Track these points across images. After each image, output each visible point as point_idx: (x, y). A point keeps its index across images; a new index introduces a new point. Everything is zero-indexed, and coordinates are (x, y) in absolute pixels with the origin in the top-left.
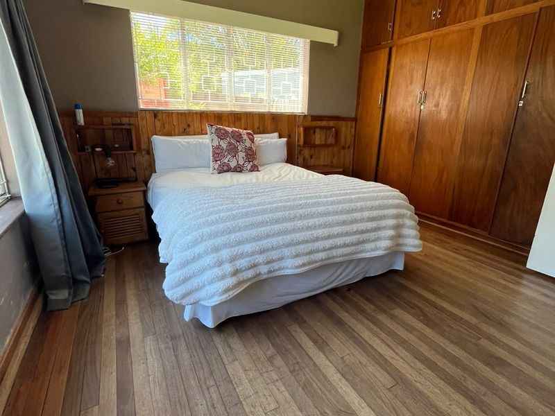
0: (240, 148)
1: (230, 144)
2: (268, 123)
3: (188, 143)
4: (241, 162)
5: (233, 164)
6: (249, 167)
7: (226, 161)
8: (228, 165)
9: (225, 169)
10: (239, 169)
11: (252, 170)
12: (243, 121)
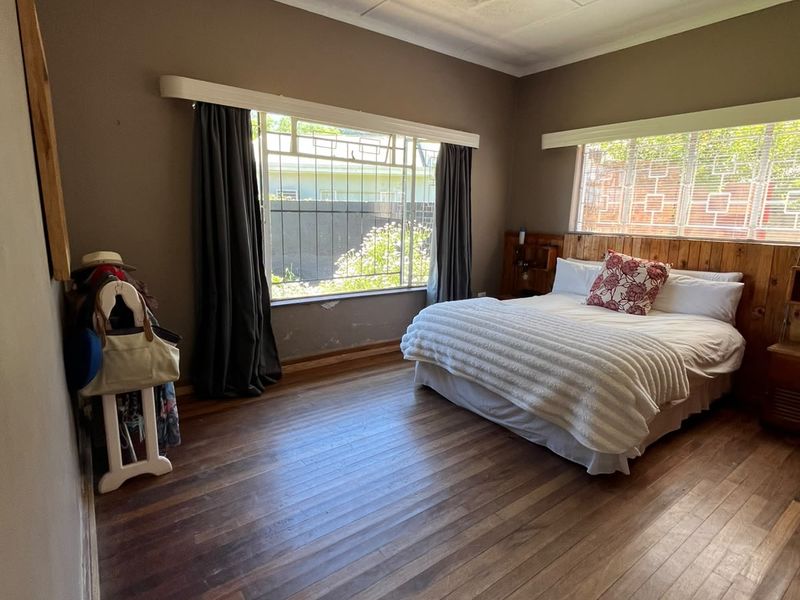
0: (622, 282)
1: (613, 275)
2: (729, 257)
3: (586, 268)
4: (617, 298)
5: (606, 298)
6: (627, 307)
7: (598, 293)
8: (599, 298)
9: (595, 302)
10: (613, 306)
11: (631, 311)
12: (682, 251)
